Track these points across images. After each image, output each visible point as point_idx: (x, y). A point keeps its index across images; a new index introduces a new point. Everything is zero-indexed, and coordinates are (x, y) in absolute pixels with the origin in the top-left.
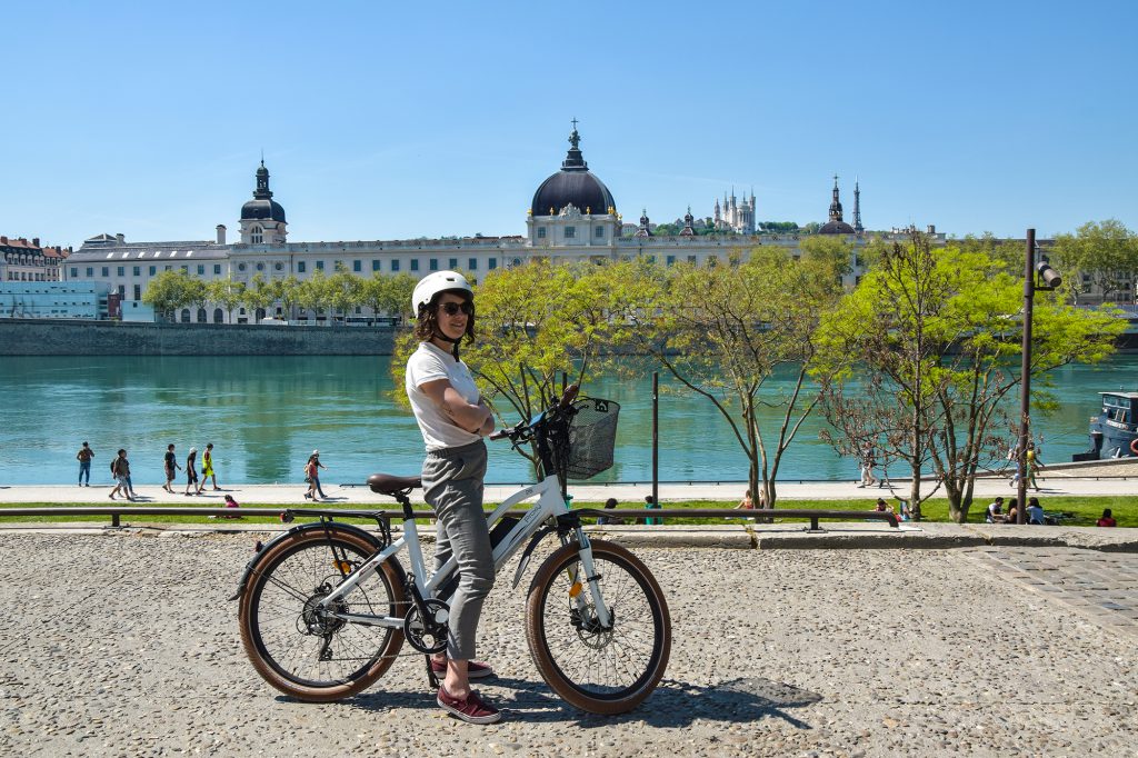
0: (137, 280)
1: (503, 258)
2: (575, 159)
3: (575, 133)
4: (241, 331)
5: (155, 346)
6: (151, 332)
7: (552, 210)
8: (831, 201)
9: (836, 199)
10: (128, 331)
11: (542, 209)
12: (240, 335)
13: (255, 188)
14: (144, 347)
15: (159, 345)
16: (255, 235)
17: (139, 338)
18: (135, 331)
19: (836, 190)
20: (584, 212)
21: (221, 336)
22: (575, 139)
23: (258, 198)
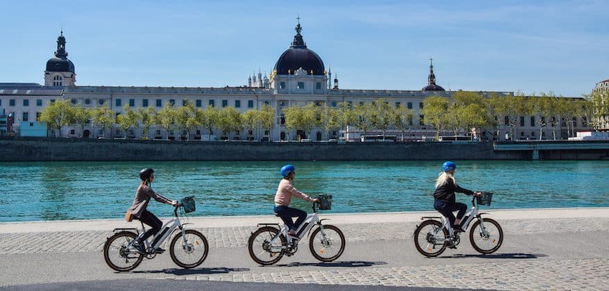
0: (26, 109)
1: (258, 100)
2: (299, 41)
3: (299, 25)
4: (115, 144)
5: (47, 154)
6: (45, 144)
7: (289, 71)
8: (429, 73)
9: (432, 72)
10: (25, 143)
11: (283, 70)
12: (114, 146)
13: (56, 50)
14: (38, 155)
15: (50, 154)
16: (56, 81)
17: (35, 148)
18: (30, 142)
19: (432, 67)
20: (309, 73)
21: (100, 147)
22: (299, 28)
23: (57, 56)
